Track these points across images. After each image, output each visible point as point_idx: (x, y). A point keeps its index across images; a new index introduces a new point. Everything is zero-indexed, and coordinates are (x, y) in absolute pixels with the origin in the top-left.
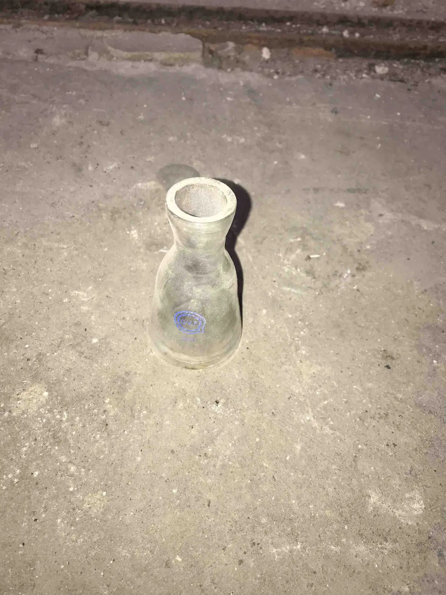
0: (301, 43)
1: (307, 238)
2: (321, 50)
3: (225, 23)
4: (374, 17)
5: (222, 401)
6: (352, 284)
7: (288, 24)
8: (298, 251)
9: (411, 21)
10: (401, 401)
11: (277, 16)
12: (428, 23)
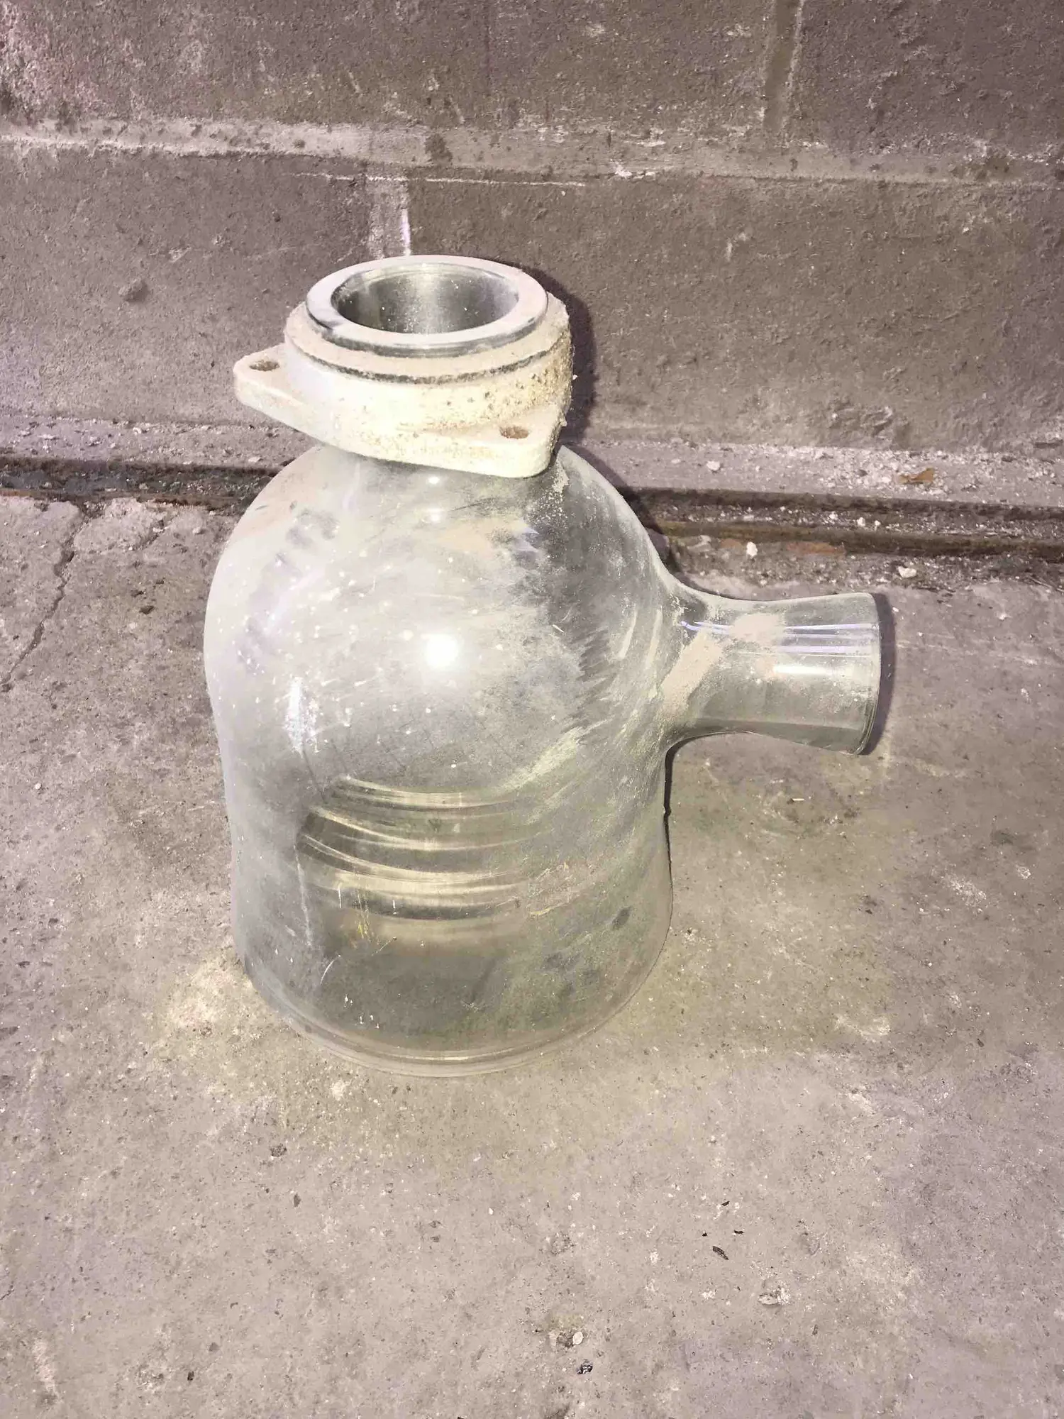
0: (799, 537)
1: (791, 780)
2: (826, 545)
3: (698, 508)
4: (900, 500)
5: (694, 931)
6: (838, 830)
7: (783, 508)
8: (780, 794)
9: (952, 504)
10: (880, 943)
11: (767, 500)
12: (976, 507)
